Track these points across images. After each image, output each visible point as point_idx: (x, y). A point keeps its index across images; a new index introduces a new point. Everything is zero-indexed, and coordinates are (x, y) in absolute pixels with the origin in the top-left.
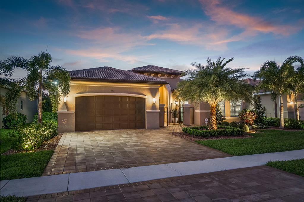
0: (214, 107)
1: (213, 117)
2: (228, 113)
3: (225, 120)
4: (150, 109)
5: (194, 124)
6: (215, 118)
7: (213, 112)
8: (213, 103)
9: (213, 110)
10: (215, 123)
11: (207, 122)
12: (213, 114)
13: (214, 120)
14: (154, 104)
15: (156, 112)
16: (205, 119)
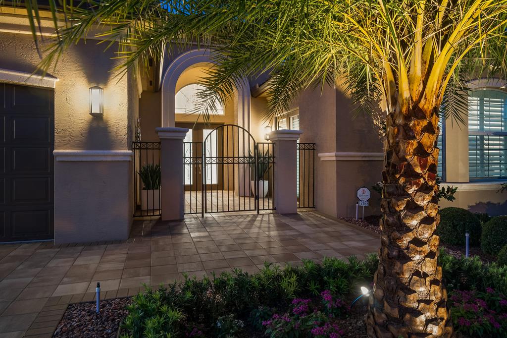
0: (427, 105)
1: (414, 208)
2: (460, 164)
3: (451, 198)
4: (78, 146)
5: (314, 207)
6: (428, 221)
7: (414, 160)
8: (418, 69)
9: (408, 133)
10: (429, 267)
11: (367, 204)
12: (411, 175)
13: (418, 242)
14: (98, 118)
15: (109, 159)
16: (360, 192)
